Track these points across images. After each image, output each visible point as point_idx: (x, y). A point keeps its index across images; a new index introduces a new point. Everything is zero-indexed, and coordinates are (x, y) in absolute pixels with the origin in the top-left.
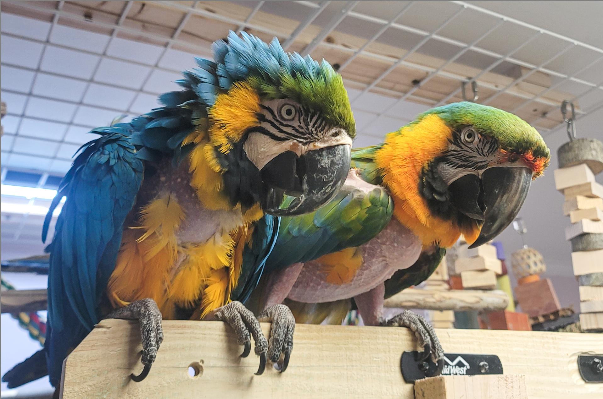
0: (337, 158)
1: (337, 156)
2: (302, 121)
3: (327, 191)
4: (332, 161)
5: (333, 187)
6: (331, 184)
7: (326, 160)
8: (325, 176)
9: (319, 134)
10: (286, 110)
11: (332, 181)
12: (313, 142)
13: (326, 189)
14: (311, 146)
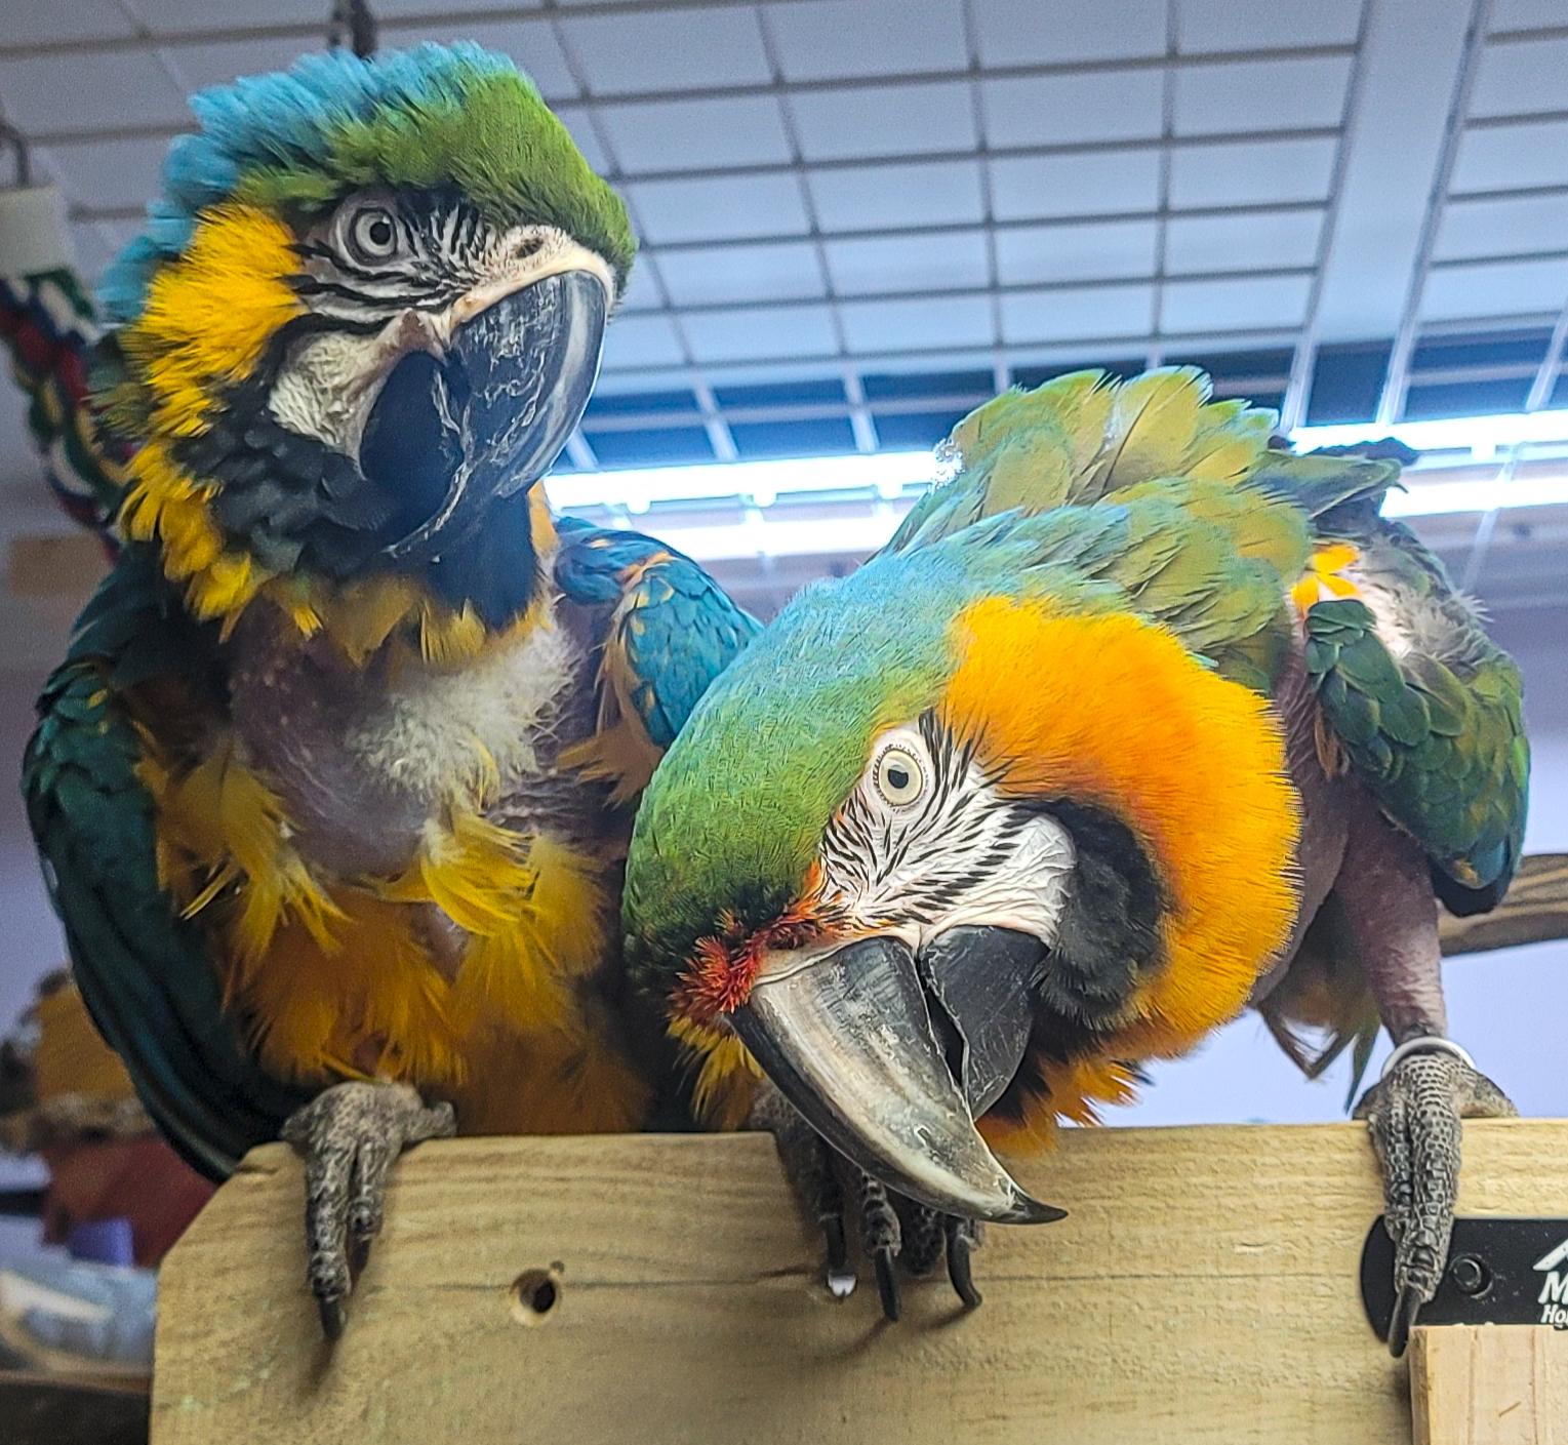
0: (543, 317)
1: (543, 313)
2: (418, 245)
3: (524, 424)
4: (529, 331)
5: (542, 406)
6: (535, 398)
7: (512, 335)
8: (514, 381)
9: (473, 263)
10: (368, 228)
11: (535, 388)
12: (460, 295)
13: (521, 420)
14: (460, 310)
